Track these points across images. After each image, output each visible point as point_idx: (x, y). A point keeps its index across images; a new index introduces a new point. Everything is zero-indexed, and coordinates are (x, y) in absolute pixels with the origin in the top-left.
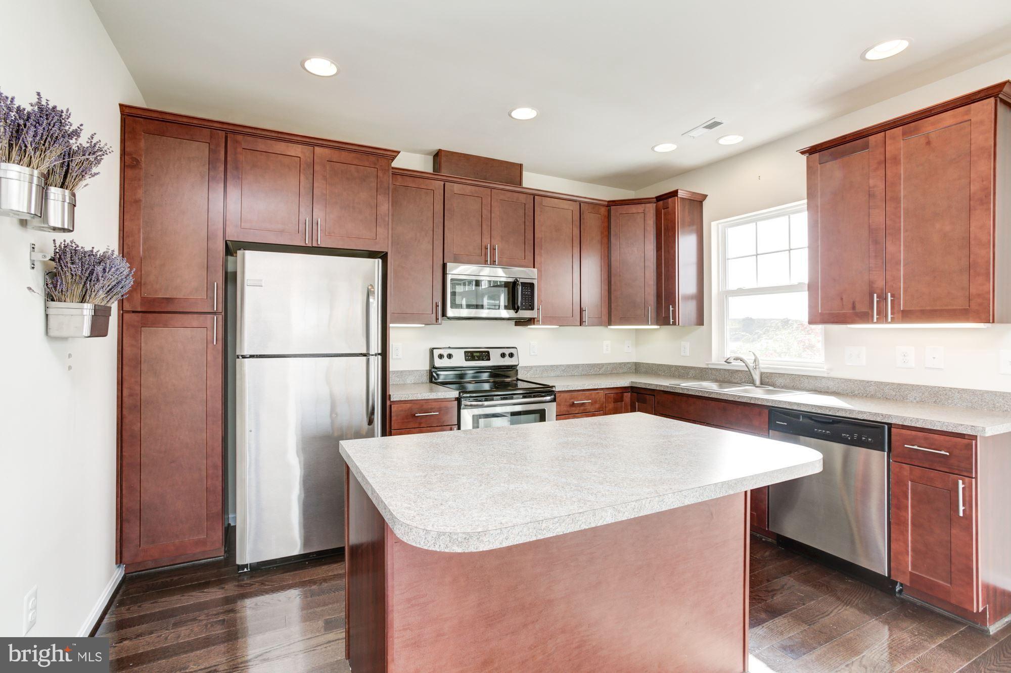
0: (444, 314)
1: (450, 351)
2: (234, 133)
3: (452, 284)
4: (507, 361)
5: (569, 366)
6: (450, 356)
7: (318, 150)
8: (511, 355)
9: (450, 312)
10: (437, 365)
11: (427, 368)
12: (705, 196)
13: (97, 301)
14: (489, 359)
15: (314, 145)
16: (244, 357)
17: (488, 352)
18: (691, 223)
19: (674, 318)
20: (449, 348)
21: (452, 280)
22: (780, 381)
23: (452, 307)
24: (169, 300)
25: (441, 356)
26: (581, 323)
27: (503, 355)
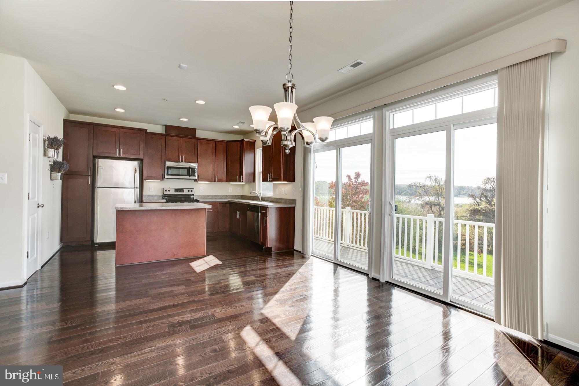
0: (165, 177)
1: (169, 189)
2: (96, 125)
3: (167, 169)
4: (190, 193)
5: (215, 196)
6: (169, 191)
7: (121, 129)
8: (191, 191)
9: (167, 177)
10: (164, 193)
11: (162, 194)
12: (255, 141)
13: (61, 172)
14: (183, 192)
15: (120, 128)
16: (98, 187)
17: (183, 190)
18: (250, 149)
19: (242, 180)
20: (170, 188)
21: (167, 167)
22: (266, 199)
23: (167, 175)
24: (76, 171)
25: (166, 191)
26: (215, 181)
27: (189, 191)
